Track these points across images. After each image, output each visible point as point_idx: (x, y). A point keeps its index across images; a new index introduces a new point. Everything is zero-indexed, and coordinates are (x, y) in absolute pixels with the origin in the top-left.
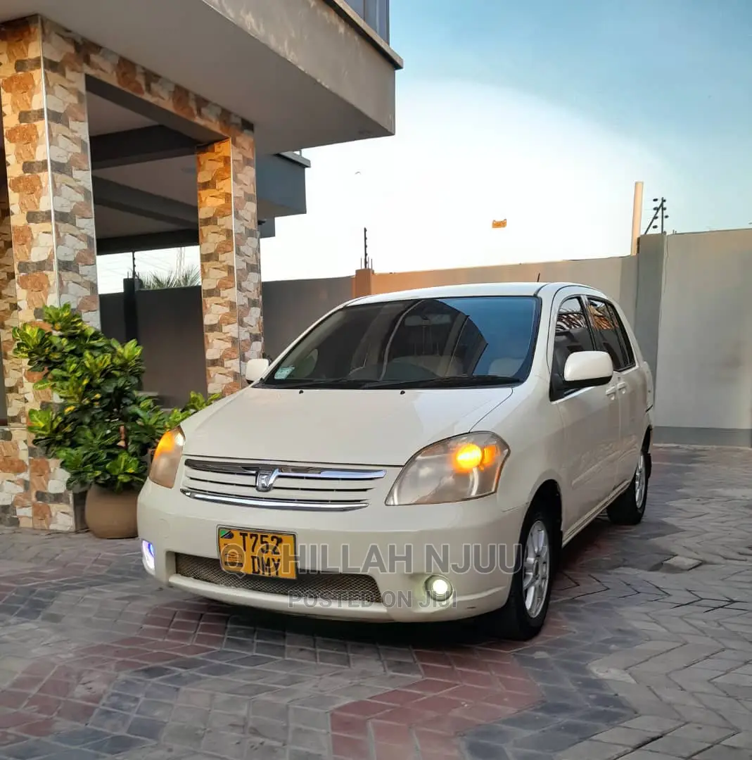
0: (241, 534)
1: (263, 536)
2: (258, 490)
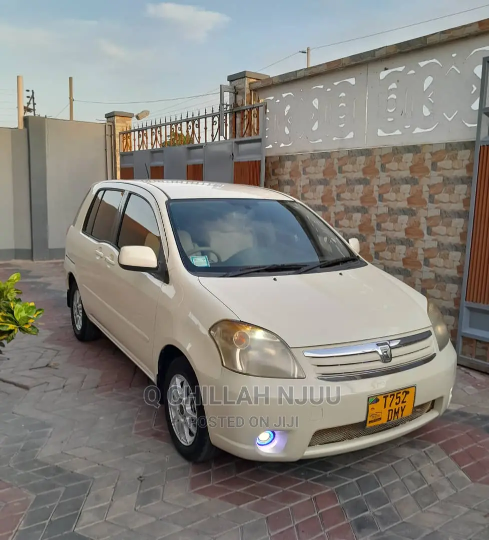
0: (384, 397)
1: (397, 394)
2: (383, 362)
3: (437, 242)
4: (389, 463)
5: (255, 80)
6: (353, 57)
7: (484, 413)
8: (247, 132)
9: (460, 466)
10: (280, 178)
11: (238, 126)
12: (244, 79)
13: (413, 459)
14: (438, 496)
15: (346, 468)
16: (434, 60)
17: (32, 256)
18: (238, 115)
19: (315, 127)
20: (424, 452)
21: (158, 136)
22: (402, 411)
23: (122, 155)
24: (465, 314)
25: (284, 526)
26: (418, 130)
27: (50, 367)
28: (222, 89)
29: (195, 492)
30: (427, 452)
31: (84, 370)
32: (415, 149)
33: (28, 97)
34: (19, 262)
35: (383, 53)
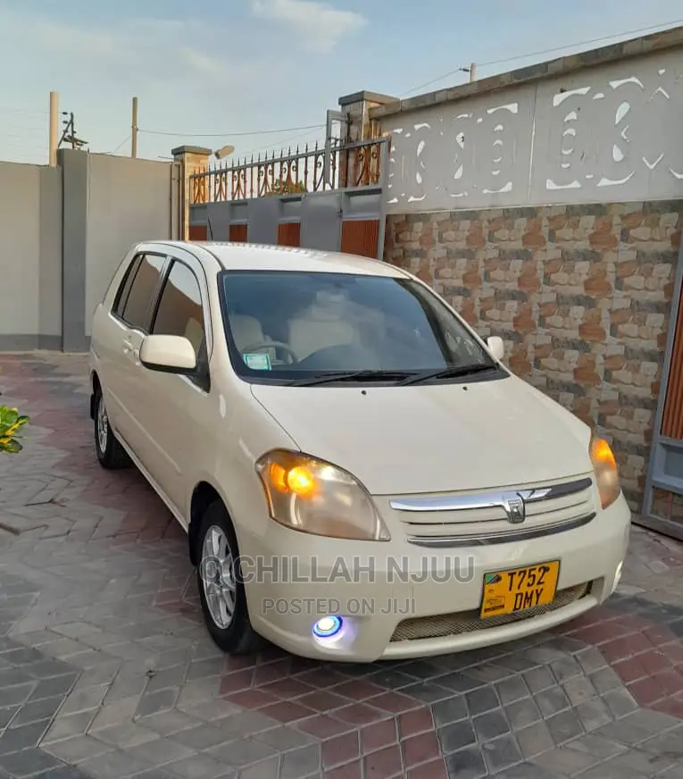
0: (509, 574)
1: (530, 571)
2: (511, 522)
3: (623, 347)
4: (518, 671)
5: (378, 105)
6: (516, 73)
7: (675, 602)
8: (363, 178)
9: (624, 680)
10: (407, 246)
11: (351, 171)
12: (361, 103)
13: (554, 666)
14: (585, 725)
15: (454, 674)
16: (633, 79)
17: (62, 346)
18: (352, 155)
19: (458, 175)
20: (575, 656)
21: (242, 181)
22: (538, 595)
23: (192, 208)
24: (659, 454)
25: (346, 759)
26: (605, 182)
27: (54, 503)
28: (330, 116)
29: (225, 699)
30: (579, 658)
31: (101, 511)
32: (598, 210)
33: (65, 122)
34: (44, 353)
35: (559, 66)
